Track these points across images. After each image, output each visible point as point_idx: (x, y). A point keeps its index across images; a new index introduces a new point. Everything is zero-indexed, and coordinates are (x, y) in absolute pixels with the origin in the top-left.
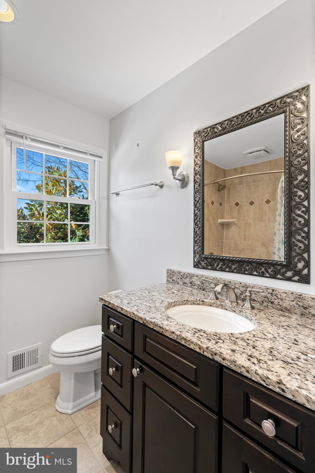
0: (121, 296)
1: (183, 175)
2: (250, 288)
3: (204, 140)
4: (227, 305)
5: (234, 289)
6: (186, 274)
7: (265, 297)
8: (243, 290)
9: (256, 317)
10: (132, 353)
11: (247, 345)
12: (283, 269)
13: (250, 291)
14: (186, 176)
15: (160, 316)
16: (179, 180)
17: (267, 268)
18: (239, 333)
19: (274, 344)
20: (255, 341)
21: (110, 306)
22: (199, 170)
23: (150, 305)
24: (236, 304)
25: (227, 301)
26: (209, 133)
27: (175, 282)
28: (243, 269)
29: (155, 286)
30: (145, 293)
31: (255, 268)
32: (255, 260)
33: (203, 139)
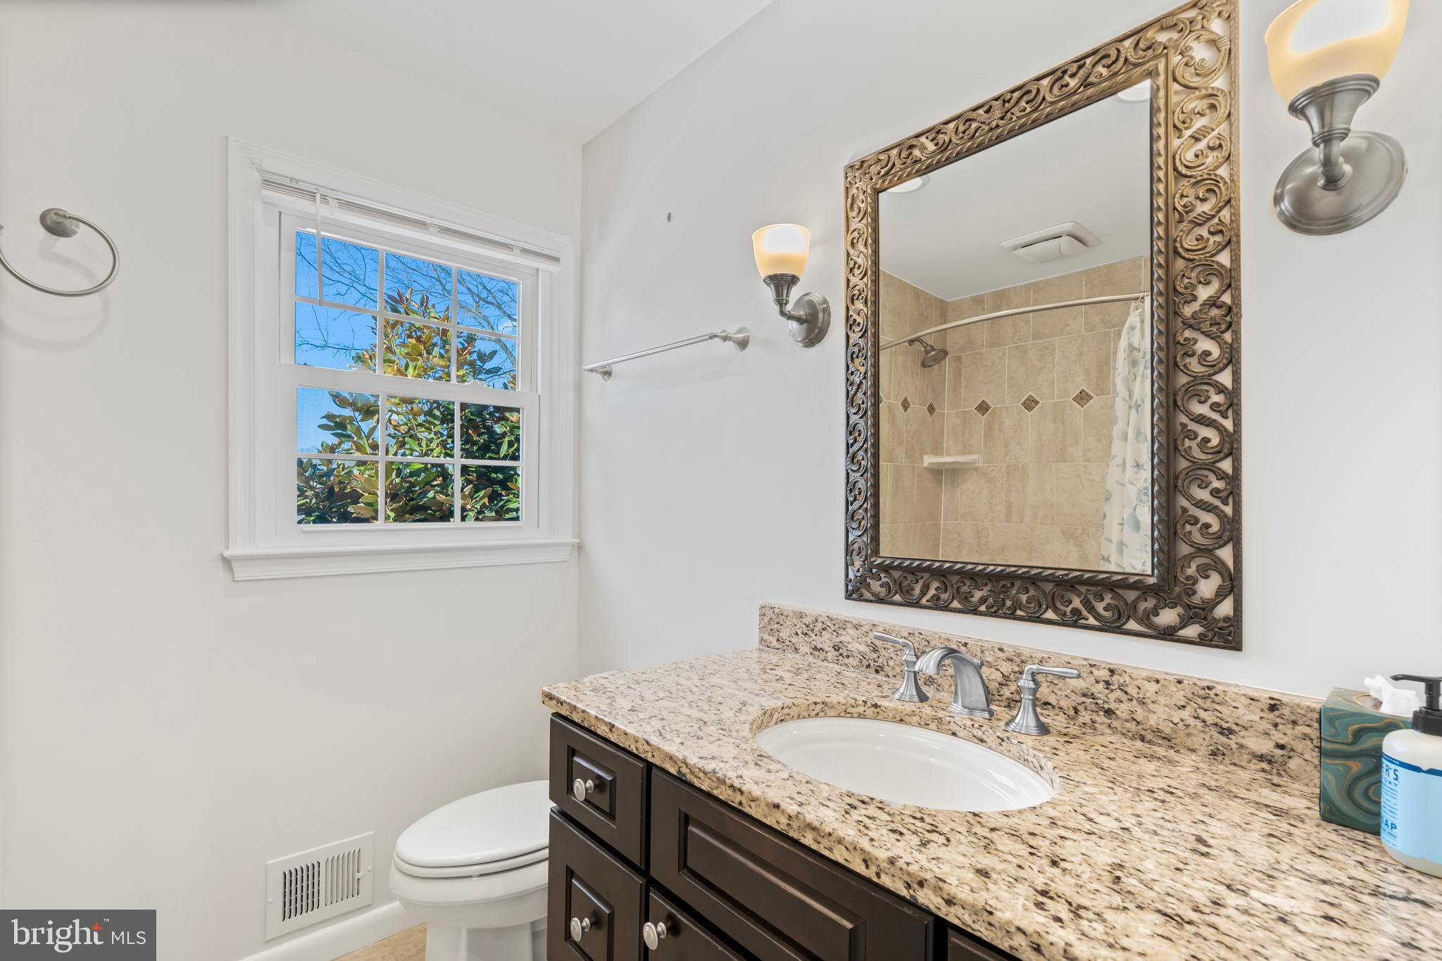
0: (611, 687)
1: (811, 304)
2: (1034, 664)
3: (878, 186)
4: (957, 719)
5: (978, 668)
6: (820, 619)
7: (1084, 695)
8: (1010, 670)
9: (1057, 761)
10: (643, 870)
11: (1031, 854)
12: (1146, 600)
13: (1033, 674)
14: (820, 308)
15: (735, 752)
16: (799, 320)
17: (1091, 597)
18: (999, 813)
19: (1126, 852)
20: (1058, 841)
21: (575, 718)
22: (861, 285)
23: (702, 715)
24: (986, 715)
25: (957, 708)
26: (894, 165)
27: (784, 646)
28: (1008, 603)
29: (722, 656)
30: (688, 678)
31: (1050, 599)
32: (1051, 571)
33: (876, 184)
